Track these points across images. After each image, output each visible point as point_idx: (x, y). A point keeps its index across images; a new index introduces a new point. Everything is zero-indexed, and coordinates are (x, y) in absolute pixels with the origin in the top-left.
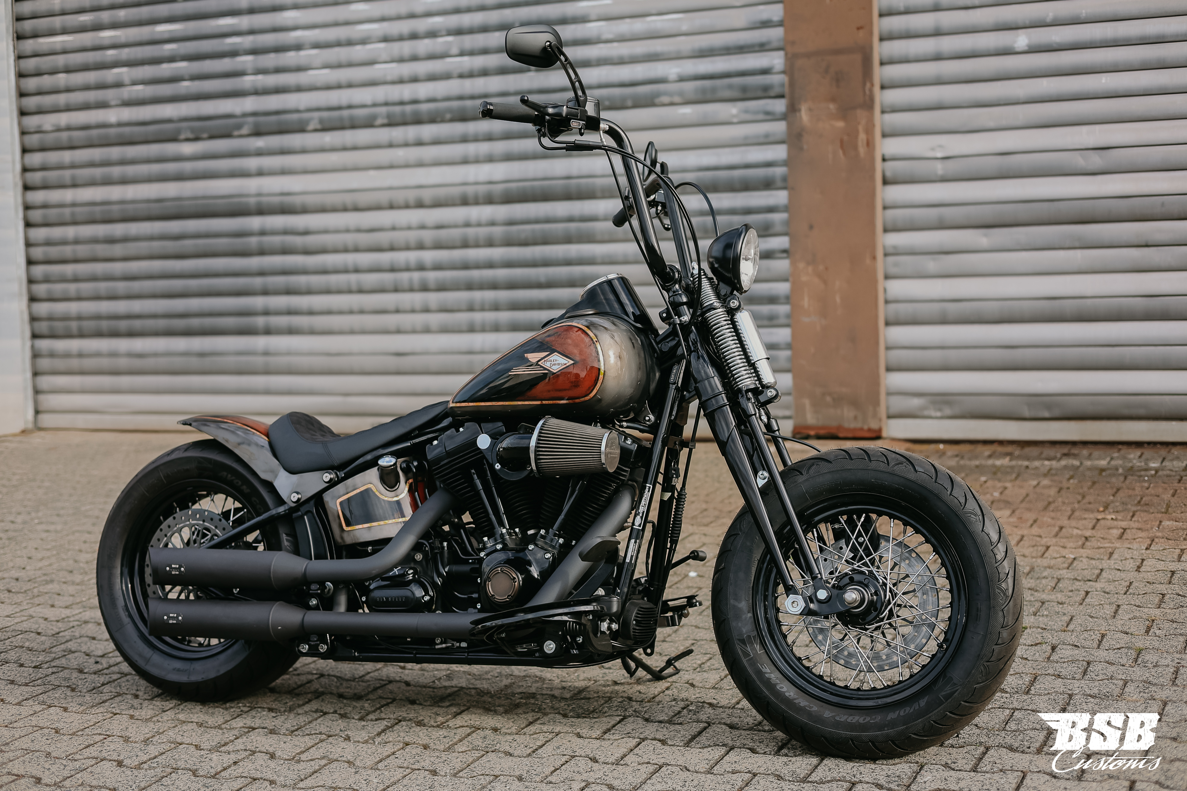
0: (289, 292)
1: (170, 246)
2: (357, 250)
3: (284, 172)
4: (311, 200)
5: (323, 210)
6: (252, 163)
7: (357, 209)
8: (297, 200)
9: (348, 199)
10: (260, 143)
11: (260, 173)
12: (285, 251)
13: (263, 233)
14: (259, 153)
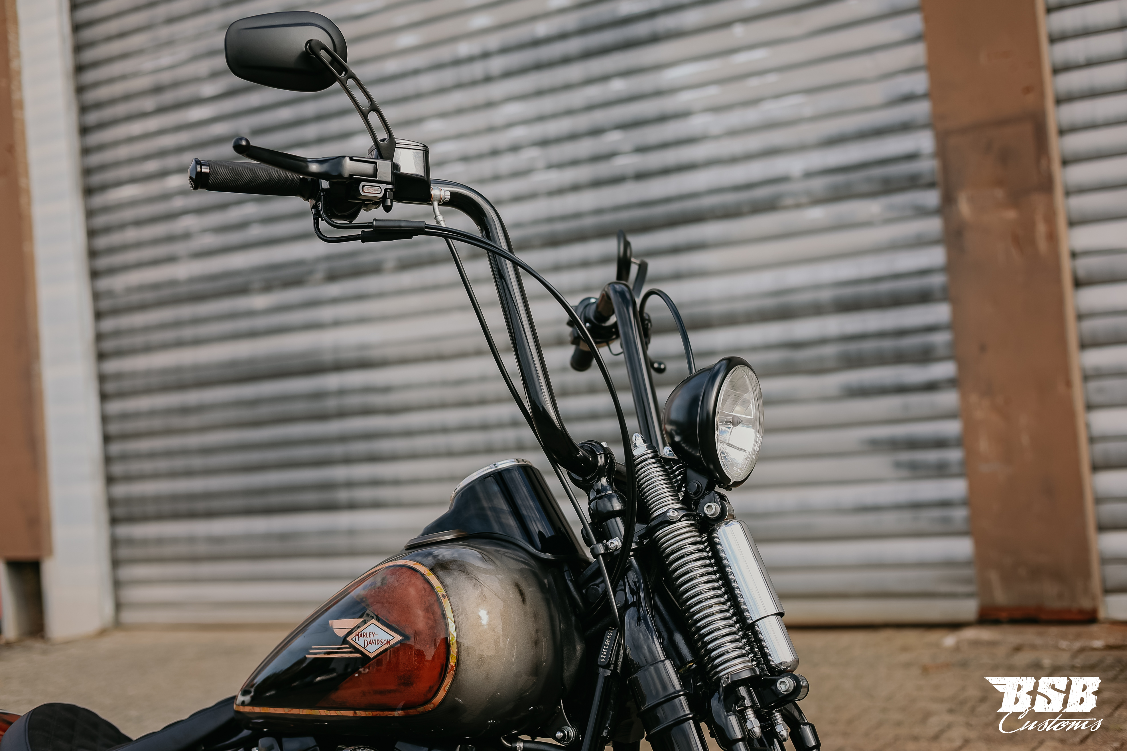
0: (373, 458)
1: (246, 414)
2: (443, 405)
3: (362, 320)
4: (391, 352)
5: (404, 361)
6: (327, 313)
7: (441, 358)
8: (376, 354)
9: (431, 348)
10: (335, 289)
11: (337, 324)
12: (367, 411)
13: (342, 392)
14: (335, 301)
